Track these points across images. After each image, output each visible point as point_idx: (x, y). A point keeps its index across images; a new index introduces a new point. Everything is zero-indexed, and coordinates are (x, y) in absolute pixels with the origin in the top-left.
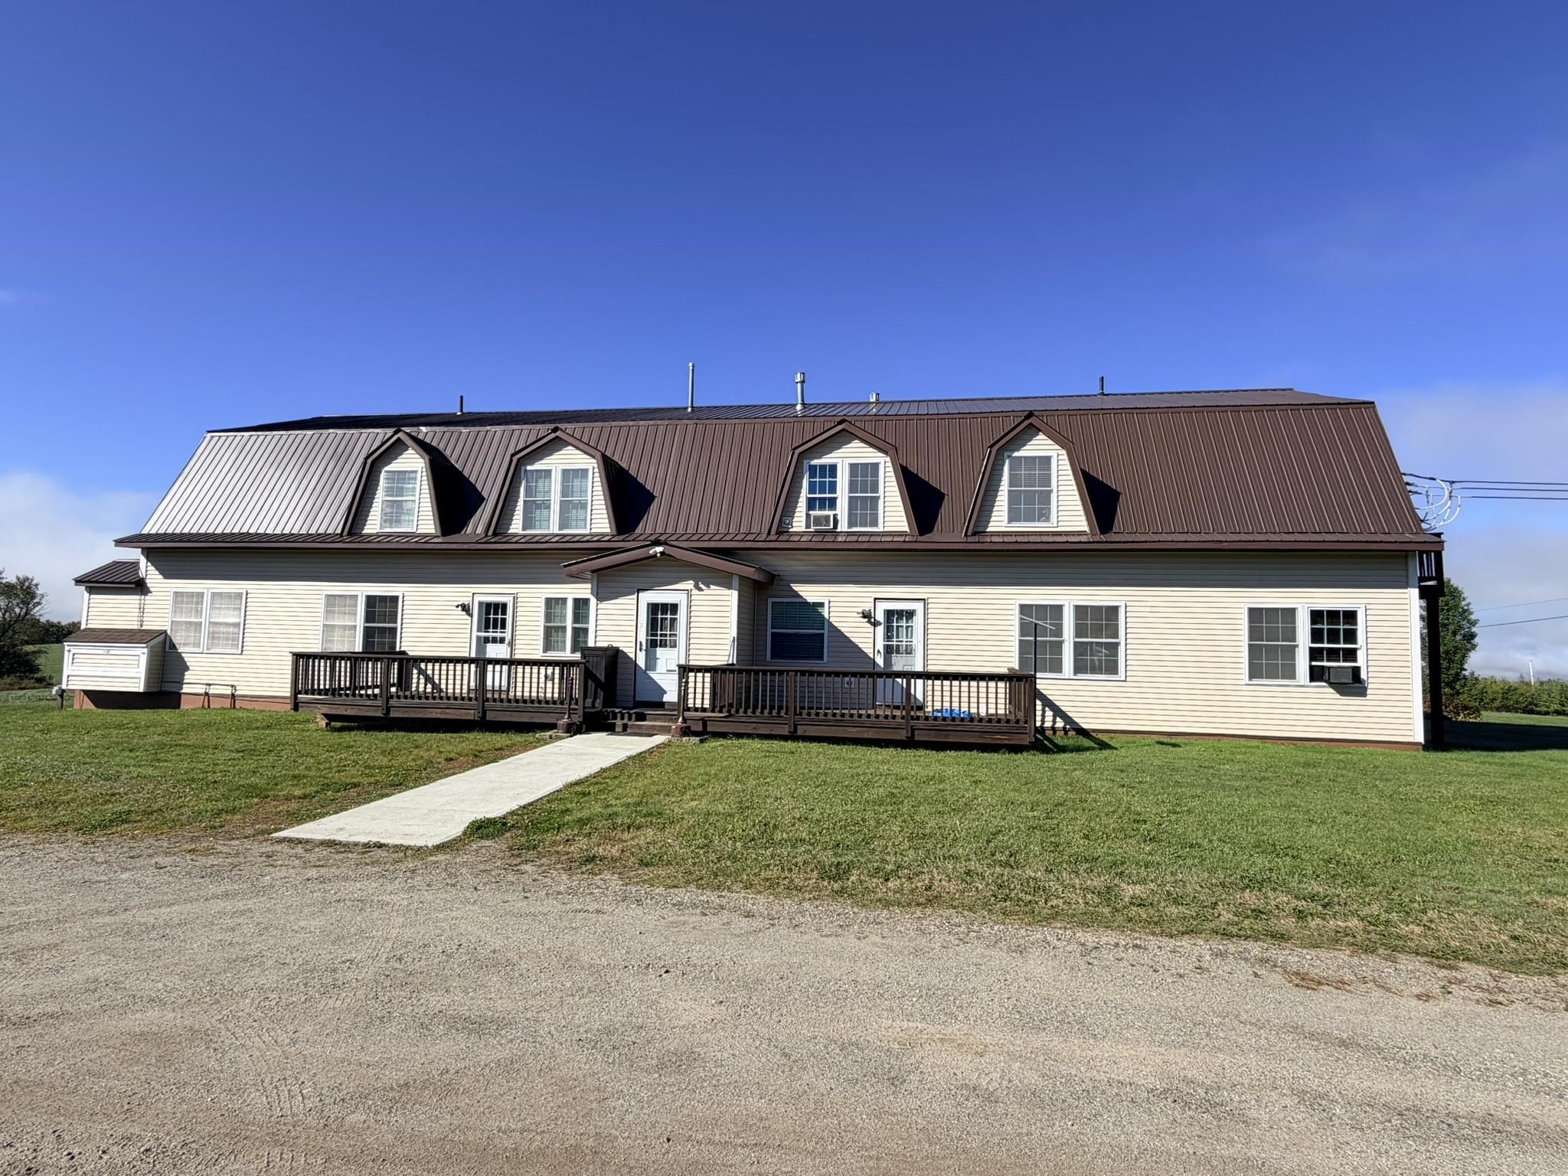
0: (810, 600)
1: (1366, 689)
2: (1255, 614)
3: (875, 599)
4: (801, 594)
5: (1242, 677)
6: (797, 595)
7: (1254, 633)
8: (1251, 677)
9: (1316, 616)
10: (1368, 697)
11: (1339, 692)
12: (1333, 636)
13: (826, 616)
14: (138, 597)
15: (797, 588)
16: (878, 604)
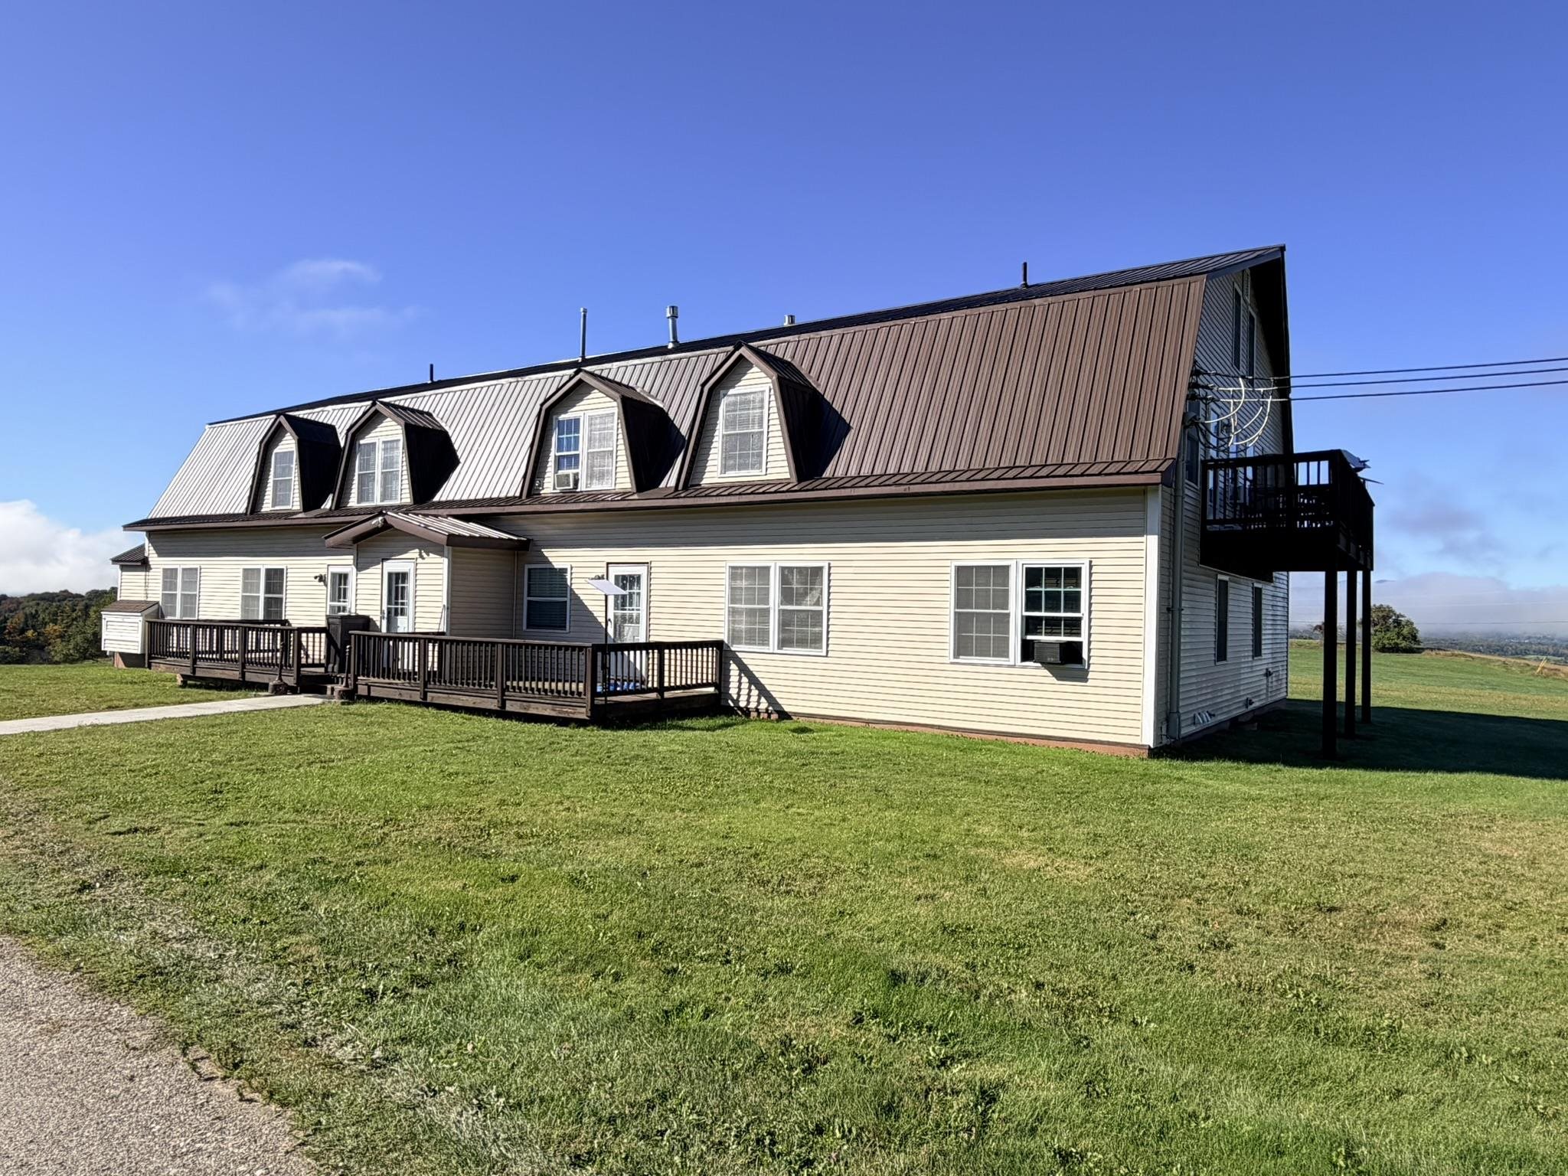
0: (557, 565)
1: (1087, 672)
2: (963, 574)
3: (608, 564)
4: (551, 559)
5: (946, 653)
6: (546, 561)
7: (962, 599)
8: (957, 654)
9: (1033, 576)
10: (1090, 683)
11: (1054, 675)
12: (1053, 601)
13: (569, 583)
14: (143, 573)
15: (547, 552)
16: (611, 569)
